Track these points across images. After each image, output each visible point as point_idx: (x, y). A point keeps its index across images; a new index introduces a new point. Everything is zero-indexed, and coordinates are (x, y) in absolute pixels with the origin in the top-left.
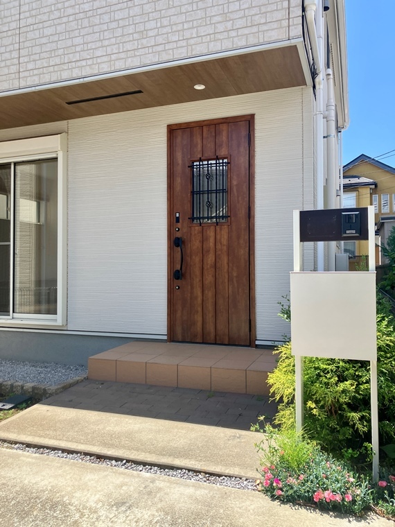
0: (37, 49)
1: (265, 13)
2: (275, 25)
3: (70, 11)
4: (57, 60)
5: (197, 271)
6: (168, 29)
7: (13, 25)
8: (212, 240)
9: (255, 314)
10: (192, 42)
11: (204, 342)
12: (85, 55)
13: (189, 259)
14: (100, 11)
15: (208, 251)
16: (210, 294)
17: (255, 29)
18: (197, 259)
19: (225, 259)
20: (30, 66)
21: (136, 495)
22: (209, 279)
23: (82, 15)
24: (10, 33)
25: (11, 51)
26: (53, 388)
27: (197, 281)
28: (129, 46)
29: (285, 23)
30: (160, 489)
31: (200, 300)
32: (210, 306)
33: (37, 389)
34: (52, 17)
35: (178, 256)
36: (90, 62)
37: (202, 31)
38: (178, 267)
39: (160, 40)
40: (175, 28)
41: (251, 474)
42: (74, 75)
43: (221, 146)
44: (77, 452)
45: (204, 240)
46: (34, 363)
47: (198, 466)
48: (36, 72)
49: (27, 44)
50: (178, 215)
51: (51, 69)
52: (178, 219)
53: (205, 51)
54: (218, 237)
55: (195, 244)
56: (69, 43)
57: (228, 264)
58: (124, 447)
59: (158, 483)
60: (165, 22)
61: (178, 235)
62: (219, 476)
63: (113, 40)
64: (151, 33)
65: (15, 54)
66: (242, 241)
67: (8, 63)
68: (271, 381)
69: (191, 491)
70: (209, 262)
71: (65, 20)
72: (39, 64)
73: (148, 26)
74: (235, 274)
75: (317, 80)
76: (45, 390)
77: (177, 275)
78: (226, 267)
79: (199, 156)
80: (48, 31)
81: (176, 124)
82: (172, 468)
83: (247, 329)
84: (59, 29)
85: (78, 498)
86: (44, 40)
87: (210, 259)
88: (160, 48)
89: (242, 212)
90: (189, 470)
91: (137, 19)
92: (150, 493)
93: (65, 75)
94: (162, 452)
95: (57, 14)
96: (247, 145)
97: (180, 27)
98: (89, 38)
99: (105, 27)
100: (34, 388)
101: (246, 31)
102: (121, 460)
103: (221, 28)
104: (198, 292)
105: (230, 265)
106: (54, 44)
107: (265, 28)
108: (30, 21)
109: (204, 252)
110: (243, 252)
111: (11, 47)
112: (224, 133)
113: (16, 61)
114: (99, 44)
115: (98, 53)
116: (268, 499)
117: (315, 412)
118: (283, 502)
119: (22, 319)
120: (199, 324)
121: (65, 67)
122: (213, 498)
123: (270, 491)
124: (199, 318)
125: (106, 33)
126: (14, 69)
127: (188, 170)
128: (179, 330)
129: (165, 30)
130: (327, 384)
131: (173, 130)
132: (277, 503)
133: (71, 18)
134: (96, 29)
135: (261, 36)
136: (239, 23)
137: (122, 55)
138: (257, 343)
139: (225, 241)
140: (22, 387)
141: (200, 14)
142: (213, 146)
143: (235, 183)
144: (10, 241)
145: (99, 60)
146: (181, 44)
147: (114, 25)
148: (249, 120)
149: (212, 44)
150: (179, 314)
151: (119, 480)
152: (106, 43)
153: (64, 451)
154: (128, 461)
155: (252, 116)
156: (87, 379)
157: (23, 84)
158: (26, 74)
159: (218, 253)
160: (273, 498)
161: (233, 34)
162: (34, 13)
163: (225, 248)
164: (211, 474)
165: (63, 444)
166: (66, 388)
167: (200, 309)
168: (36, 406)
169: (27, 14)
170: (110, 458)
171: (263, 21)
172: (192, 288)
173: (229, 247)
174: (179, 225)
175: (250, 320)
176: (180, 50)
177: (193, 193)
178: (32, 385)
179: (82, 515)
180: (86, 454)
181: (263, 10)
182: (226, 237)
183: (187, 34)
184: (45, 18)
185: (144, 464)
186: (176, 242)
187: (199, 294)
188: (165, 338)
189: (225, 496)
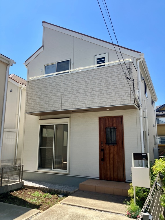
0: (66, 100)
1: (125, 97)
2: (127, 100)
3: (75, 92)
4: (72, 104)
5: (108, 159)
6: (100, 99)
7: (60, 94)
8: (112, 150)
9: (125, 172)
10: (106, 102)
11: (111, 180)
12: (79, 103)
13: (105, 155)
14: (83, 93)
15: (111, 153)
16: (112, 166)
17: (122, 101)
18: (108, 155)
19: (116, 156)
20: (64, 104)
21: (100, 215)
22: (111, 161)
23: (78, 93)
24: (59, 96)
25: (59, 100)
26: (72, 192)
27: (108, 162)
28: (90, 102)
29: (130, 100)
30: (105, 215)
31: (109, 168)
32: (112, 169)
33: (67, 192)
34: (70, 93)
35: (102, 154)
36: (80, 105)
37: (109, 100)
38: (102, 157)
39: (98, 101)
40: (102, 98)
41: (124, 213)
42: (76, 108)
43: (114, 124)
44: (84, 207)
45: (110, 150)
46: (60, 184)
47: (112, 211)
48: (66, 106)
49: (64, 99)
50: (102, 142)
51: (70, 106)
52: (102, 143)
53: (110, 105)
54: (114, 149)
55: (107, 151)
56: (75, 100)
57: (117, 157)
58: (94, 206)
59: (104, 214)
60: (100, 97)
61: (102, 148)
62: (117, 213)
63: (86, 100)
64: (96, 99)
65: (60, 101)
66: (121, 151)
67: (59, 103)
68: (128, 192)
69: (112, 215)
70: (111, 156)
71: (74, 94)
72: (67, 104)
73: (95, 97)
74: (119, 160)
75: (140, 108)
76: (69, 192)
77: (102, 160)
78: (116, 158)
79: (108, 126)
80: (69, 96)
81: (101, 117)
82: (106, 211)
83: (123, 177)
84: (72, 96)
85: (88, 215)
86: (68, 98)
87: (112, 155)
88: (98, 103)
89: (120, 143)
90: (110, 212)
91: (92, 96)
92: (103, 215)
93: (74, 107)
94: (104, 208)
95: (72, 92)
96: (121, 124)
97: (103, 98)
98: (80, 99)
99: (84, 97)
100: (66, 192)
101: (120, 101)
102: (95, 209)
103: (114, 99)
104: (108, 165)
105: (118, 158)
106: (71, 100)
107: (125, 100)
108: (64, 93)
109: (110, 153)
110: (121, 154)
111: (59, 99)
112: (115, 120)
113: (61, 103)
114: (83, 101)
115: (82, 103)
116: (128, 218)
117: (138, 199)
118: (131, 218)
119: (56, 171)
120: (109, 175)
121: (74, 105)
122: (116, 217)
123: (128, 216)
124: (109, 173)
125: (84, 98)
126: (60, 105)
127: (105, 130)
128: (103, 176)
129: (99, 99)
130: (141, 193)
131: (100, 119)
132: (130, 218)
133: (75, 94)
134: (82, 97)
135: (124, 102)
136: (118, 99)
137: (89, 104)
138: (126, 181)
139: (116, 151)
140: (63, 191)
141: (109, 96)
142: (112, 124)
143: (118, 134)
144: (53, 147)
145: (83, 104)
146: (103, 102)
147: (86, 96)
148: (122, 117)
149: (111, 103)
150: (103, 171)
151: (96, 213)
152: (84, 100)
153: (81, 207)
154: (96, 210)
155: (123, 116)
156: (79, 190)
157: (62, 109)
158: (63, 106)
159: (114, 154)
160: (129, 217)
161: (117, 101)
162: (66, 91)
163: (116, 153)
164: (115, 213)
165: (80, 205)
166: (75, 192)
167: (109, 170)
168: (69, 196)
169: (64, 91)
170: (92, 209)
171: (124, 99)
172: (107, 164)
173: (117, 152)
174: (102, 145)
175: (124, 174)
176: (103, 104)
177: (106, 136)
178: (66, 191)
179: (90, 218)
180: (86, 208)
181: (124, 96)
182: (116, 149)
183: (105, 100)
184: (69, 93)
185: (100, 210)
186: (102, 150)
187: (109, 166)
188: (99, 178)
189: (119, 217)
